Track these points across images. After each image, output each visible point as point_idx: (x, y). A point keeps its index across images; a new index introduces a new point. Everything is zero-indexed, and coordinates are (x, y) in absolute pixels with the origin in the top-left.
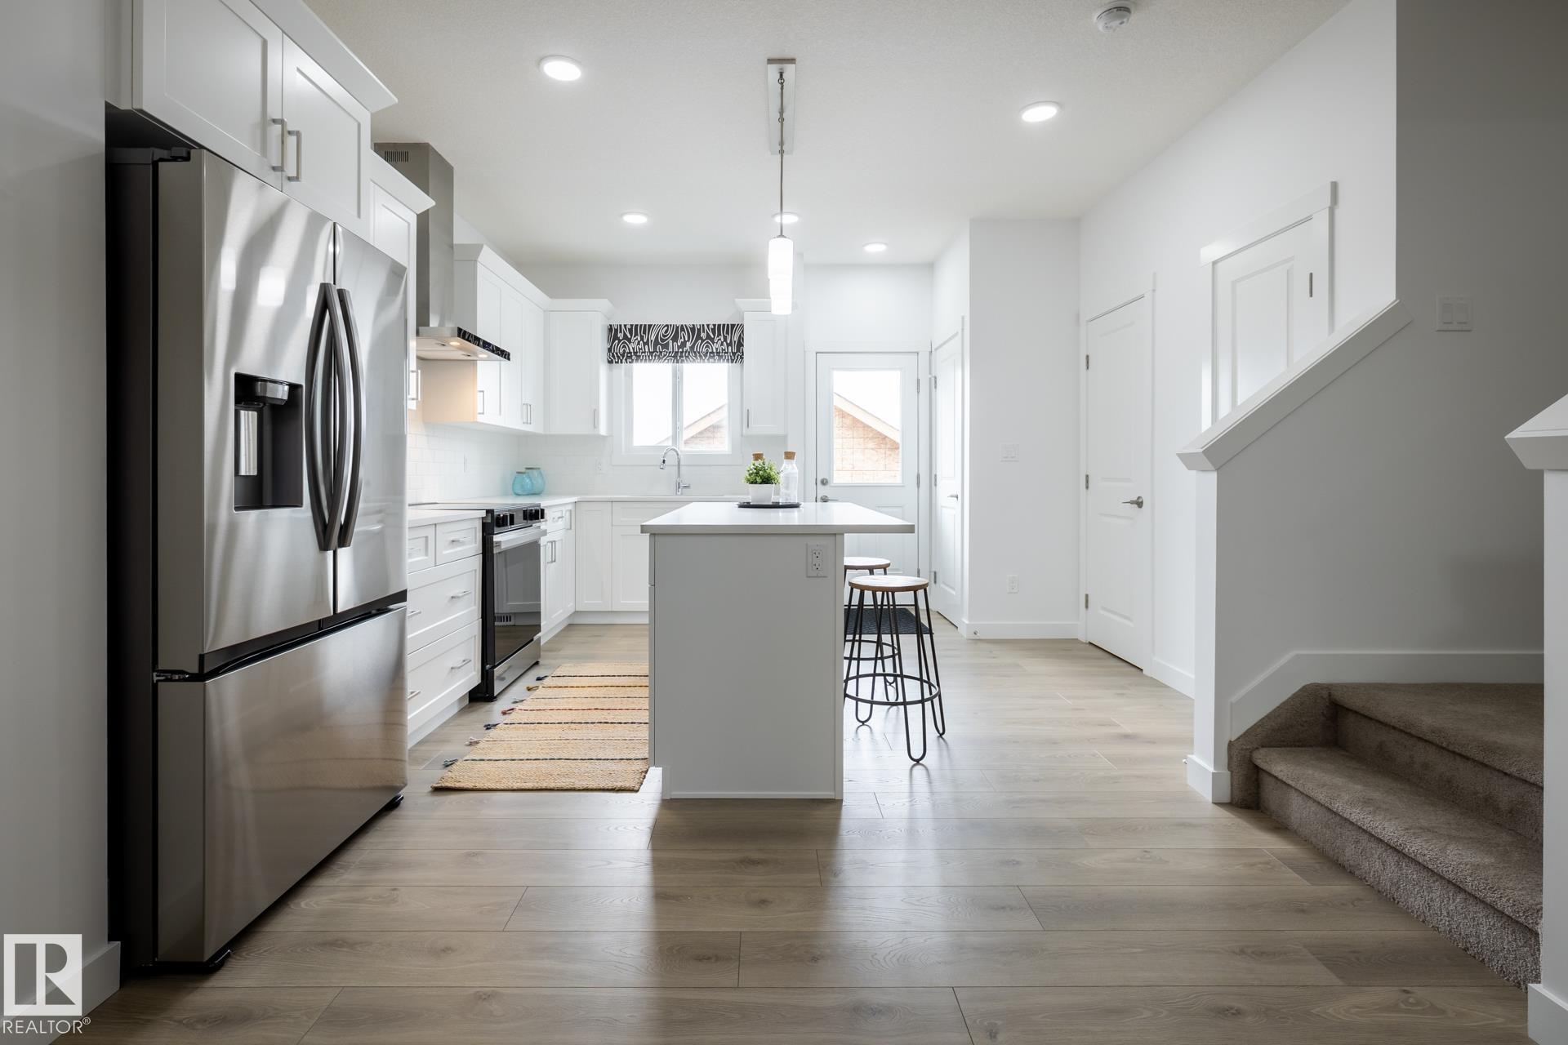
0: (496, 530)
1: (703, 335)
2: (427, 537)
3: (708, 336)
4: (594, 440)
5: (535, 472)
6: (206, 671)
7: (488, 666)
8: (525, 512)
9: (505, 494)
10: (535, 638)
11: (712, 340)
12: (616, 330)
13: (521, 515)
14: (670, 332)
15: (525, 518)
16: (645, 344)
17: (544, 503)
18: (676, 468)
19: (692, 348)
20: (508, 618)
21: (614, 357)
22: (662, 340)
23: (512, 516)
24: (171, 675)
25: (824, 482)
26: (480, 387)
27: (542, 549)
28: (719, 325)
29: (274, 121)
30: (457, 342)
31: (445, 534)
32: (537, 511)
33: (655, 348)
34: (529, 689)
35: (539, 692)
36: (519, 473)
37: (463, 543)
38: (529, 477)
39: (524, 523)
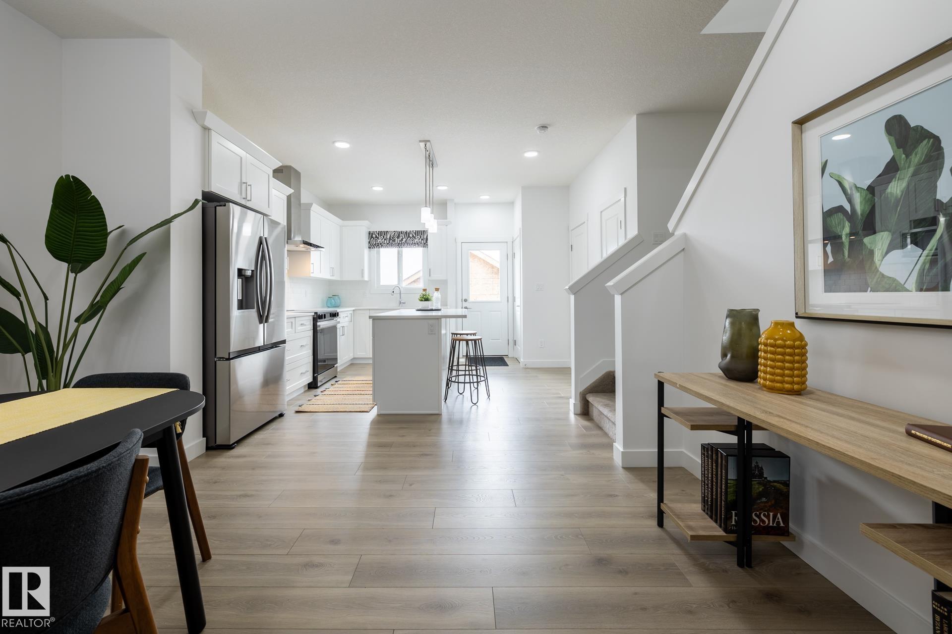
0: (318, 320)
1: (411, 236)
2: (292, 322)
3: (413, 236)
4: (362, 283)
5: (336, 297)
6: (231, 357)
7: (315, 375)
8: (330, 314)
9: (323, 307)
10: (335, 366)
11: (415, 238)
12: (372, 234)
13: (329, 315)
14: (396, 234)
15: (331, 316)
16: (385, 240)
17: (338, 310)
18: (399, 295)
19: (406, 241)
20: (324, 361)
21: (371, 246)
22: (393, 238)
23: (325, 315)
24: (220, 359)
25: (466, 300)
26: (312, 262)
27: (338, 330)
28: (418, 231)
29: (244, 183)
30: (302, 245)
31: (299, 321)
32: (335, 313)
33: (389, 241)
34: (332, 385)
35: (335, 386)
36: (329, 297)
37: (305, 325)
38: (333, 299)
39: (330, 318)
